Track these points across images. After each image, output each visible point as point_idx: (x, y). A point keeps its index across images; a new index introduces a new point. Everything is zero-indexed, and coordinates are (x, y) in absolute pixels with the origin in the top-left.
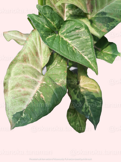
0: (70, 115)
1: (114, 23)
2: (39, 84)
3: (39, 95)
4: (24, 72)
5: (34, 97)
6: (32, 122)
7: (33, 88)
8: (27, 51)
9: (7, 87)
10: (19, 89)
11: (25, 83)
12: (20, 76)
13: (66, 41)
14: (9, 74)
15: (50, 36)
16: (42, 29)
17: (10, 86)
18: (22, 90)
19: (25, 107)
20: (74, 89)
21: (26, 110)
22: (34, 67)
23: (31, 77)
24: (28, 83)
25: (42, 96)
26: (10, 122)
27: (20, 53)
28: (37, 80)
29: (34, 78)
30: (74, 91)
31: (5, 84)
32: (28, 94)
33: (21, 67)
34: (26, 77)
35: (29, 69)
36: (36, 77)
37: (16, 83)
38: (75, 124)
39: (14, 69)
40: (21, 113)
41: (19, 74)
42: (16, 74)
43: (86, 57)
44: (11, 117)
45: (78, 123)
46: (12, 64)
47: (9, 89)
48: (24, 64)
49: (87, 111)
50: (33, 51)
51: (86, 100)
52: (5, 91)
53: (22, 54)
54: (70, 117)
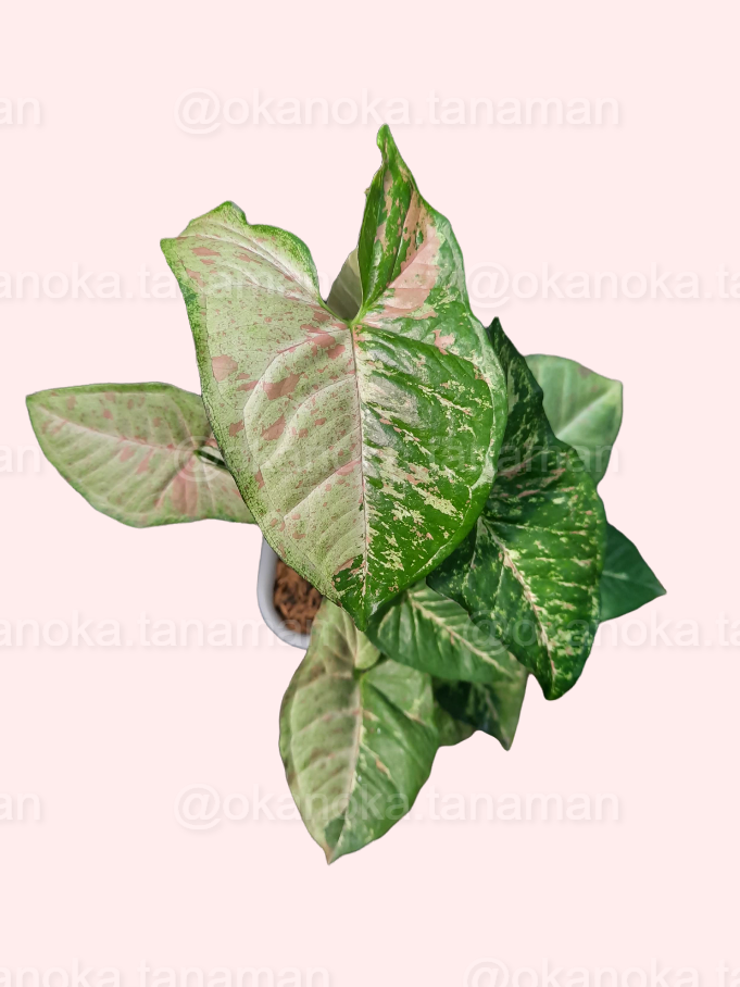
2: (360, 720)
3: (370, 761)
4: (320, 710)
5: (359, 769)
7: (350, 743)
8: (320, 656)
9: (293, 767)
10: (321, 761)
11: (331, 741)
12: (313, 726)
13: (431, 621)
14: (285, 732)
17: (297, 762)
18: (329, 761)
19: (345, 802)
24: (338, 737)
25: (380, 765)
26: (321, 846)
28: (351, 711)
29: (345, 712)
32: (342, 767)
33: (310, 699)
34: (329, 722)
37: (309, 750)
39: (294, 711)
40: (341, 819)
41: (311, 720)
42: (303, 725)
44: (321, 836)
46: (288, 698)
47: (298, 770)
50: (335, 650)
52: (291, 778)
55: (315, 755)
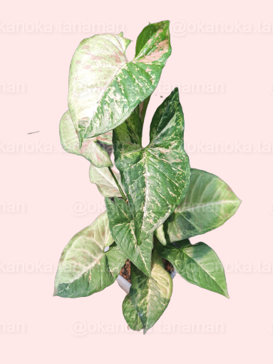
0: (129, 303)
1: (192, 232)
2: (95, 262)
3: (88, 274)
4: (84, 247)
5: (83, 275)
6: (72, 297)
7: (87, 265)
8: (94, 228)
10: (74, 262)
11: (81, 259)
12: (79, 250)
14: (70, 245)
15: (119, 225)
16: (113, 217)
17: (67, 256)
18: (76, 264)
19: (72, 281)
20: (139, 276)
21: (72, 284)
22: (97, 243)
23: (89, 253)
24: (84, 259)
25: (90, 277)
27: (87, 228)
28: (94, 257)
29: (92, 256)
30: (139, 278)
31: (62, 254)
32: (79, 269)
33: (84, 241)
34: (84, 253)
35: (90, 245)
36: (95, 254)
37: (72, 256)
38: (130, 316)
39: (76, 242)
40: (67, 285)
41: (79, 248)
42: (77, 247)
43: (143, 259)
44: (57, 285)
45: (134, 317)
46: (77, 235)
47: (65, 259)
48: (88, 239)
49: (143, 307)
51: (149, 295)
52: (61, 260)
53: (89, 230)
54: (126, 305)
55: (73, 259)
